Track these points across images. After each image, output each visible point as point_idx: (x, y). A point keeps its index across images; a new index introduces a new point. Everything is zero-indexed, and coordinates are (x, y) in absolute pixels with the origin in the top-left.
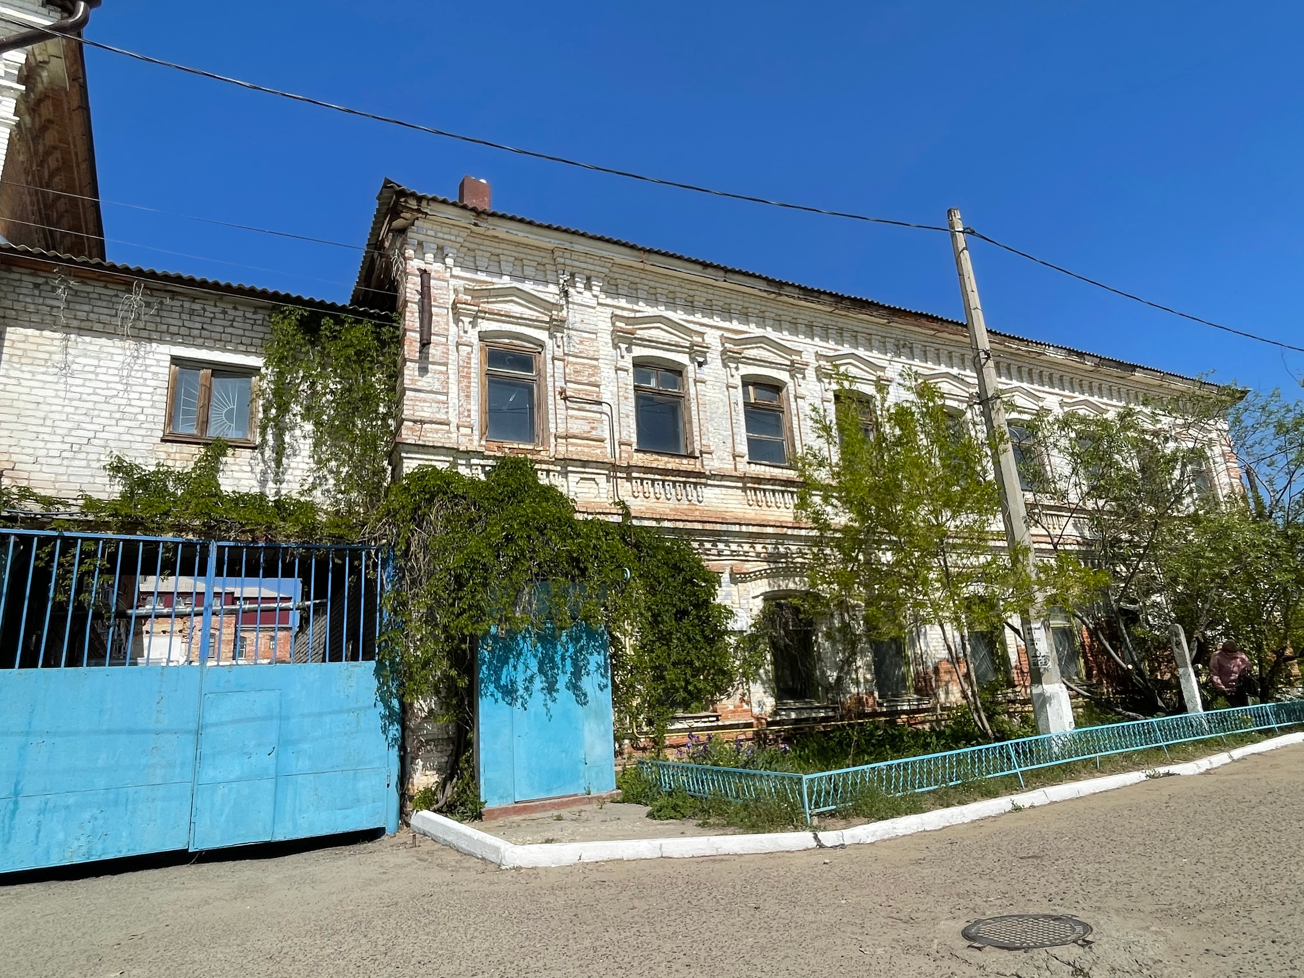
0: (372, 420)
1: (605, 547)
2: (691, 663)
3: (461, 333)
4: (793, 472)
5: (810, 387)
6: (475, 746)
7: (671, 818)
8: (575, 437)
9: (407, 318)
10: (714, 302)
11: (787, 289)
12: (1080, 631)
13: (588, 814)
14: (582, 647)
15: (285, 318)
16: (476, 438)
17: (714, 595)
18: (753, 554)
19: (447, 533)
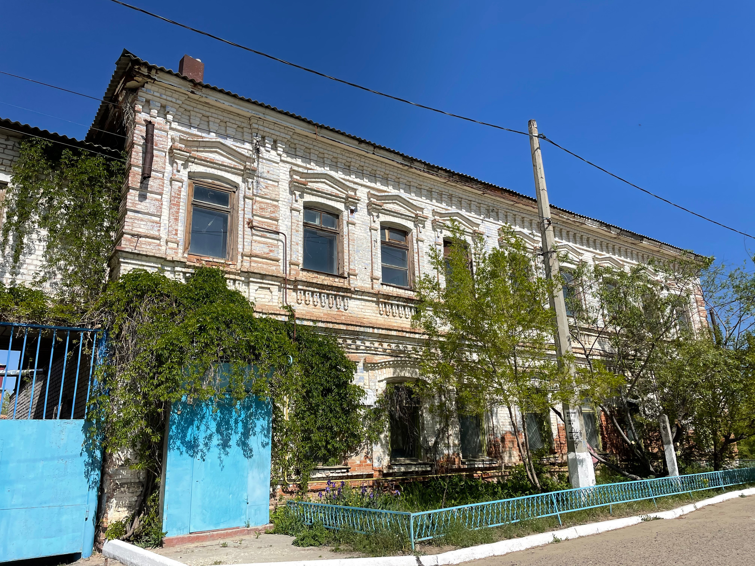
0: (97, 231)
1: (275, 339)
2: (331, 428)
3: (175, 171)
4: (412, 293)
5: (427, 234)
6: (161, 489)
7: (311, 545)
8: (256, 256)
9: (133, 156)
10: (365, 168)
11: (416, 163)
12: (600, 416)
13: (247, 542)
14: (252, 413)
15: (32, 146)
16: (180, 251)
17: (351, 378)
18: (381, 350)
19: (153, 322)
